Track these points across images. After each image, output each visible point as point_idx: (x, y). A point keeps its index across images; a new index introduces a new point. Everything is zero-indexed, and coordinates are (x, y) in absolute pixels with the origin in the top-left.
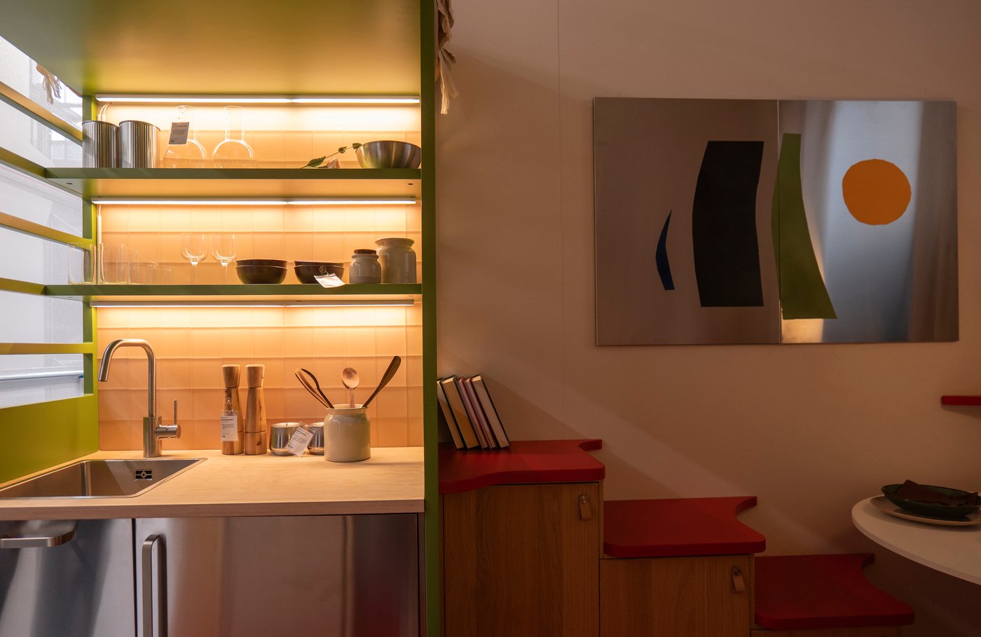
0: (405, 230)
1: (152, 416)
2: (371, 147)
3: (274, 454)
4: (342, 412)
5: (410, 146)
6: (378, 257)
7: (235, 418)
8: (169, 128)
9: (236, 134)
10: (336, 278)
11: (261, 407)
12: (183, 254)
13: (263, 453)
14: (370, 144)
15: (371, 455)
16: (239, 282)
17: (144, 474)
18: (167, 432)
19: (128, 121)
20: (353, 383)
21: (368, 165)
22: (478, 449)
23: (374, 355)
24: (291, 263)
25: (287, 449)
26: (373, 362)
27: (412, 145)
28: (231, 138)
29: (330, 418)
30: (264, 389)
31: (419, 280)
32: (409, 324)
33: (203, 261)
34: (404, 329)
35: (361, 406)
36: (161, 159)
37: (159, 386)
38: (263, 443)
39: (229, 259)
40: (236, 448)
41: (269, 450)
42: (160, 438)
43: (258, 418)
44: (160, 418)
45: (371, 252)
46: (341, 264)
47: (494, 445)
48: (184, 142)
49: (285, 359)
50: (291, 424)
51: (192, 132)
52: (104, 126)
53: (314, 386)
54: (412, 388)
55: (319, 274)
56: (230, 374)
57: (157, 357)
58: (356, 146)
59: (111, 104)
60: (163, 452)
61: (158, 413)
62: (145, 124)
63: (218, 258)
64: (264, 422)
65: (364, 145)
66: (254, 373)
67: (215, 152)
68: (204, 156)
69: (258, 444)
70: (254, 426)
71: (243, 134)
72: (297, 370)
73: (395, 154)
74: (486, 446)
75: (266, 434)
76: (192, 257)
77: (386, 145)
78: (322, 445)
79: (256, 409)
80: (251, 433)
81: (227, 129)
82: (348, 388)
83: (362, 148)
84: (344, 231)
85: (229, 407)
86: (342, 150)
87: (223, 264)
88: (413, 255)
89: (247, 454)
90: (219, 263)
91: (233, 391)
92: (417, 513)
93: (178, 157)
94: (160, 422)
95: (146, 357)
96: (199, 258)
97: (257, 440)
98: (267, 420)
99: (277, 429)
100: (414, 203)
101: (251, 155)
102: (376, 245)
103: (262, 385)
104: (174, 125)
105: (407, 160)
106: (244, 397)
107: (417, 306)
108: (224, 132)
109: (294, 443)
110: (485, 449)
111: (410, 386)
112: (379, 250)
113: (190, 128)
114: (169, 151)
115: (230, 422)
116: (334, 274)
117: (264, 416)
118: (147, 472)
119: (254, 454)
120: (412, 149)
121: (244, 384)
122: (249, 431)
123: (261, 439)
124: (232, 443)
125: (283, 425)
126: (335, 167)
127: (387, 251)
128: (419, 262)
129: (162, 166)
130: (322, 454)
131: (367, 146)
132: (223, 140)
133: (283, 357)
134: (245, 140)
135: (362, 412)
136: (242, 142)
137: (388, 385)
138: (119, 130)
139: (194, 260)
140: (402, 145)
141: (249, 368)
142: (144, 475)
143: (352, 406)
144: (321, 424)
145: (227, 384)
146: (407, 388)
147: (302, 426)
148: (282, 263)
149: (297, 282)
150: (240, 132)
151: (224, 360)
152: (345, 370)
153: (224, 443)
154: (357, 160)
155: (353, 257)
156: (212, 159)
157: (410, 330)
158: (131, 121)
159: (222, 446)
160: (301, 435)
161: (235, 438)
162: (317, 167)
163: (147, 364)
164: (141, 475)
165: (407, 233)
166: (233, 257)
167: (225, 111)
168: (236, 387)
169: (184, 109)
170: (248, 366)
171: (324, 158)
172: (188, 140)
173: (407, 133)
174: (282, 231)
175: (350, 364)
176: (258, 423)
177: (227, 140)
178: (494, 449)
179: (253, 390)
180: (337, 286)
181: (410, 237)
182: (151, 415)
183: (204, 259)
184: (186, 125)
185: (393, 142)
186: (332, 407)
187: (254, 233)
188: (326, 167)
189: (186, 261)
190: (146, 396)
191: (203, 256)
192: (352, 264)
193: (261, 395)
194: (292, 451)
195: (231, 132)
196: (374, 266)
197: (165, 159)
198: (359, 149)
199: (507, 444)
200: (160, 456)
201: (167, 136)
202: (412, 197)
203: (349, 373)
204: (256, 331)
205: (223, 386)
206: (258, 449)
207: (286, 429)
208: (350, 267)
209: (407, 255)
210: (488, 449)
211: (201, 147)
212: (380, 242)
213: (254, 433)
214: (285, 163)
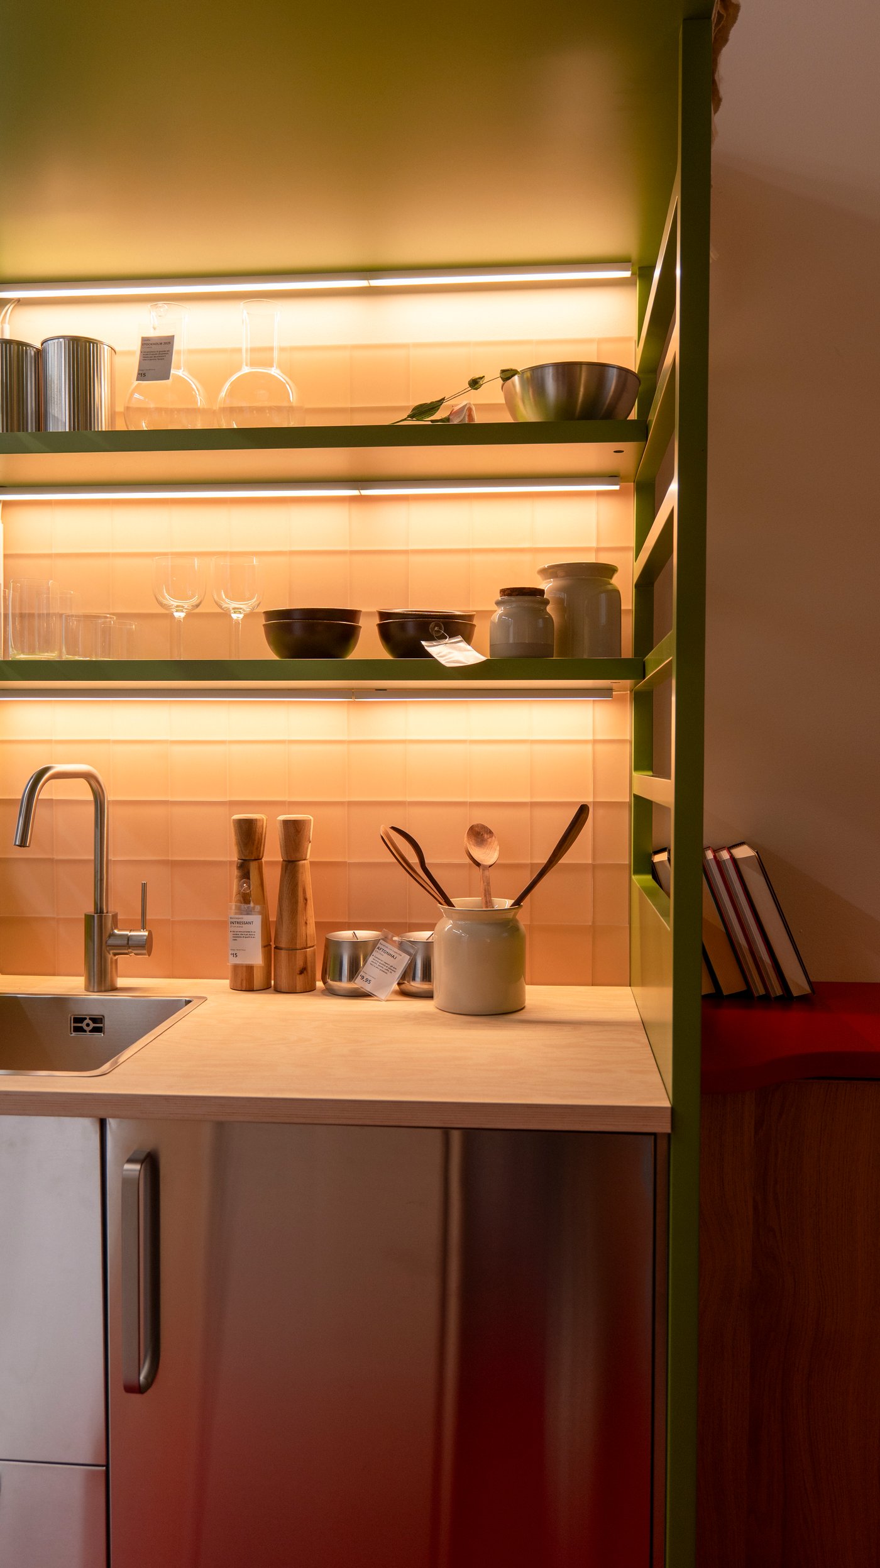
0: (594, 545)
1: (102, 912)
2: (535, 377)
3: (331, 992)
4: (467, 914)
5: (615, 371)
6: (547, 602)
7: (256, 920)
8: (137, 347)
9: (261, 355)
10: (463, 645)
11: (306, 900)
12: (161, 599)
13: (309, 989)
14: (534, 369)
15: (526, 1004)
16: (269, 654)
17: (90, 1025)
18: (129, 945)
19: (58, 338)
20: (488, 855)
21: (528, 414)
22: (745, 997)
23: (527, 799)
24: (369, 614)
25: (358, 984)
26: (525, 813)
27: (620, 369)
28: (253, 364)
29: (447, 925)
30: (312, 863)
31: (627, 648)
32: (599, 737)
33: (197, 611)
34: (589, 747)
35: (507, 903)
36: (119, 408)
37: (114, 855)
38: (309, 971)
39: (246, 607)
40: (258, 978)
41: (319, 984)
42: (115, 954)
43: (301, 920)
44: (115, 916)
45: (536, 593)
46: (470, 617)
47: (778, 991)
48: (165, 375)
49: (350, 804)
50: (363, 935)
51: (179, 352)
52: (14, 348)
53: (413, 859)
54: (604, 867)
55: (430, 638)
56: (248, 833)
57: (110, 796)
58: (507, 375)
59: (19, 302)
60: (121, 982)
61: (113, 906)
62: (89, 341)
63: (224, 605)
64: (311, 929)
65: (523, 372)
66: (294, 832)
67: (223, 394)
68: (200, 402)
69: (301, 972)
70: (293, 937)
71: (276, 354)
72: (383, 828)
73: (586, 388)
74: (762, 992)
75: (314, 953)
76: (174, 603)
77: (567, 371)
78: (427, 976)
79: (296, 902)
80: (288, 949)
81: (245, 345)
82: (478, 864)
83: (516, 378)
84: (470, 547)
85: (245, 898)
86: (475, 384)
87: (235, 616)
88: (614, 597)
89: (278, 991)
90: (225, 615)
91: (253, 866)
92: (655, 1134)
93: (152, 406)
94: (115, 924)
95: (91, 798)
96: (187, 604)
97: (300, 963)
98: (317, 923)
99: (338, 944)
100: (617, 488)
101: (293, 398)
102: (539, 578)
103: (308, 857)
104: (146, 342)
105: (608, 401)
106: (273, 877)
107: (620, 699)
108: (239, 350)
109: (371, 969)
110: (761, 997)
111: (598, 862)
112: (547, 585)
113: (177, 346)
114: (136, 396)
115: (246, 928)
116: (460, 638)
117: (311, 917)
118: (94, 1020)
119: (292, 991)
120: (619, 376)
121: (273, 852)
122: (283, 945)
123: (305, 962)
124: (250, 969)
125: (346, 935)
126: (466, 421)
127: (562, 589)
128: (628, 611)
129: (120, 426)
130: (428, 996)
131: (528, 374)
132: (239, 369)
133: (347, 799)
134: (280, 367)
135: (510, 915)
136: (274, 371)
137: (564, 860)
138: (40, 355)
139: (179, 608)
140: (599, 370)
141: (286, 823)
142: (88, 1025)
143: (488, 902)
144: (424, 935)
145: (241, 852)
146: (594, 867)
147: (385, 939)
148: (352, 615)
149: (382, 653)
150: (271, 349)
151: (232, 804)
152: (472, 828)
153: (236, 967)
154: (503, 401)
155: (498, 603)
156: (216, 407)
157: (599, 747)
158: (63, 337)
159: (229, 973)
160: (385, 958)
161: (256, 958)
162: (426, 421)
163: (91, 810)
164: (84, 1025)
165: (598, 550)
166: (254, 601)
167: (241, 307)
168: (258, 859)
169: (164, 308)
170: (282, 817)
171: (443, 399)
172: (173, 371)
173: (600, 341)
174: (347, 548)
175: (480, 817)
176: (302, 930)
177: (246, 370)
178: (778, 998)
179: (291, 865)
180: (469, 664)
181: (605, 559)
182: (99, 911)
183: (197, 606)
184: (168, 342)
185: (580, 364)
186: (450, 904)
187: (293, 553)
188: (447, 419)
189: (163, 611)
190: (89, 872)
191: (195, 600)
192: (495, 617)
193: (307, 876)
194: (368, 988)
195: (253, 350)
196: (541, 621)
197: (128, 408)
198: (509, 381)
199: (807, 989)
200: (114, 989)
201: (133, 363)
202: (612, 477)
203: (479, 834)
204: (295, 748)
205: (234, 857)
206: (300, 981)
207: (356, 945)
208: (493, 623)
209: (603, 596)
210: (766, 998)
211: (194, 384)
212: (551, 572)
213: (292, 949)
214: (353, 410)
